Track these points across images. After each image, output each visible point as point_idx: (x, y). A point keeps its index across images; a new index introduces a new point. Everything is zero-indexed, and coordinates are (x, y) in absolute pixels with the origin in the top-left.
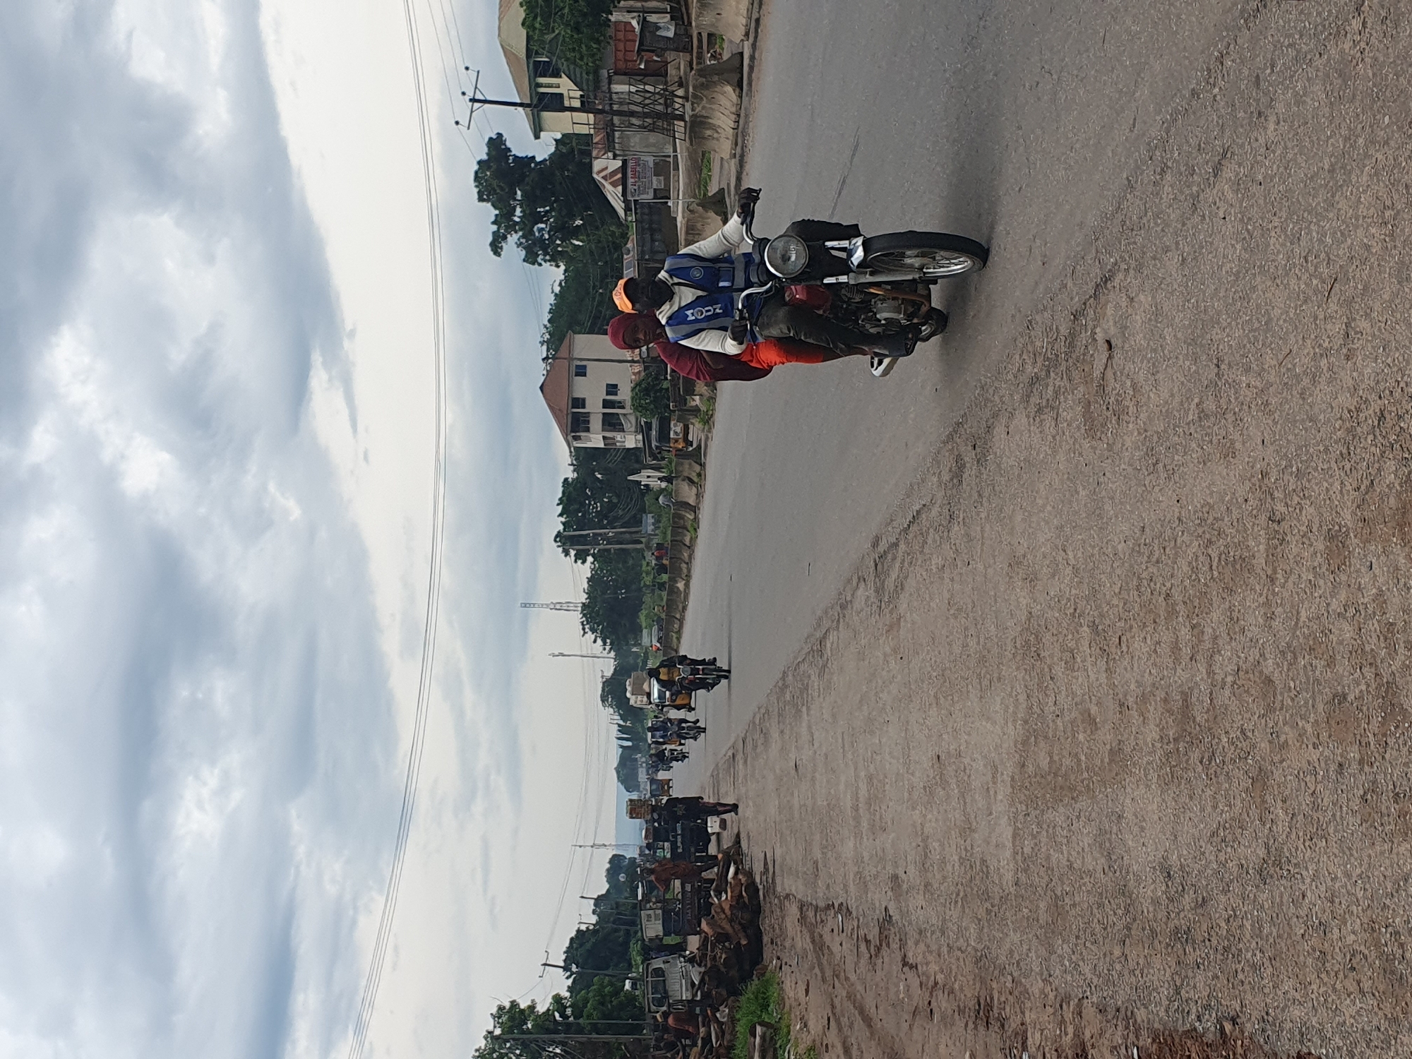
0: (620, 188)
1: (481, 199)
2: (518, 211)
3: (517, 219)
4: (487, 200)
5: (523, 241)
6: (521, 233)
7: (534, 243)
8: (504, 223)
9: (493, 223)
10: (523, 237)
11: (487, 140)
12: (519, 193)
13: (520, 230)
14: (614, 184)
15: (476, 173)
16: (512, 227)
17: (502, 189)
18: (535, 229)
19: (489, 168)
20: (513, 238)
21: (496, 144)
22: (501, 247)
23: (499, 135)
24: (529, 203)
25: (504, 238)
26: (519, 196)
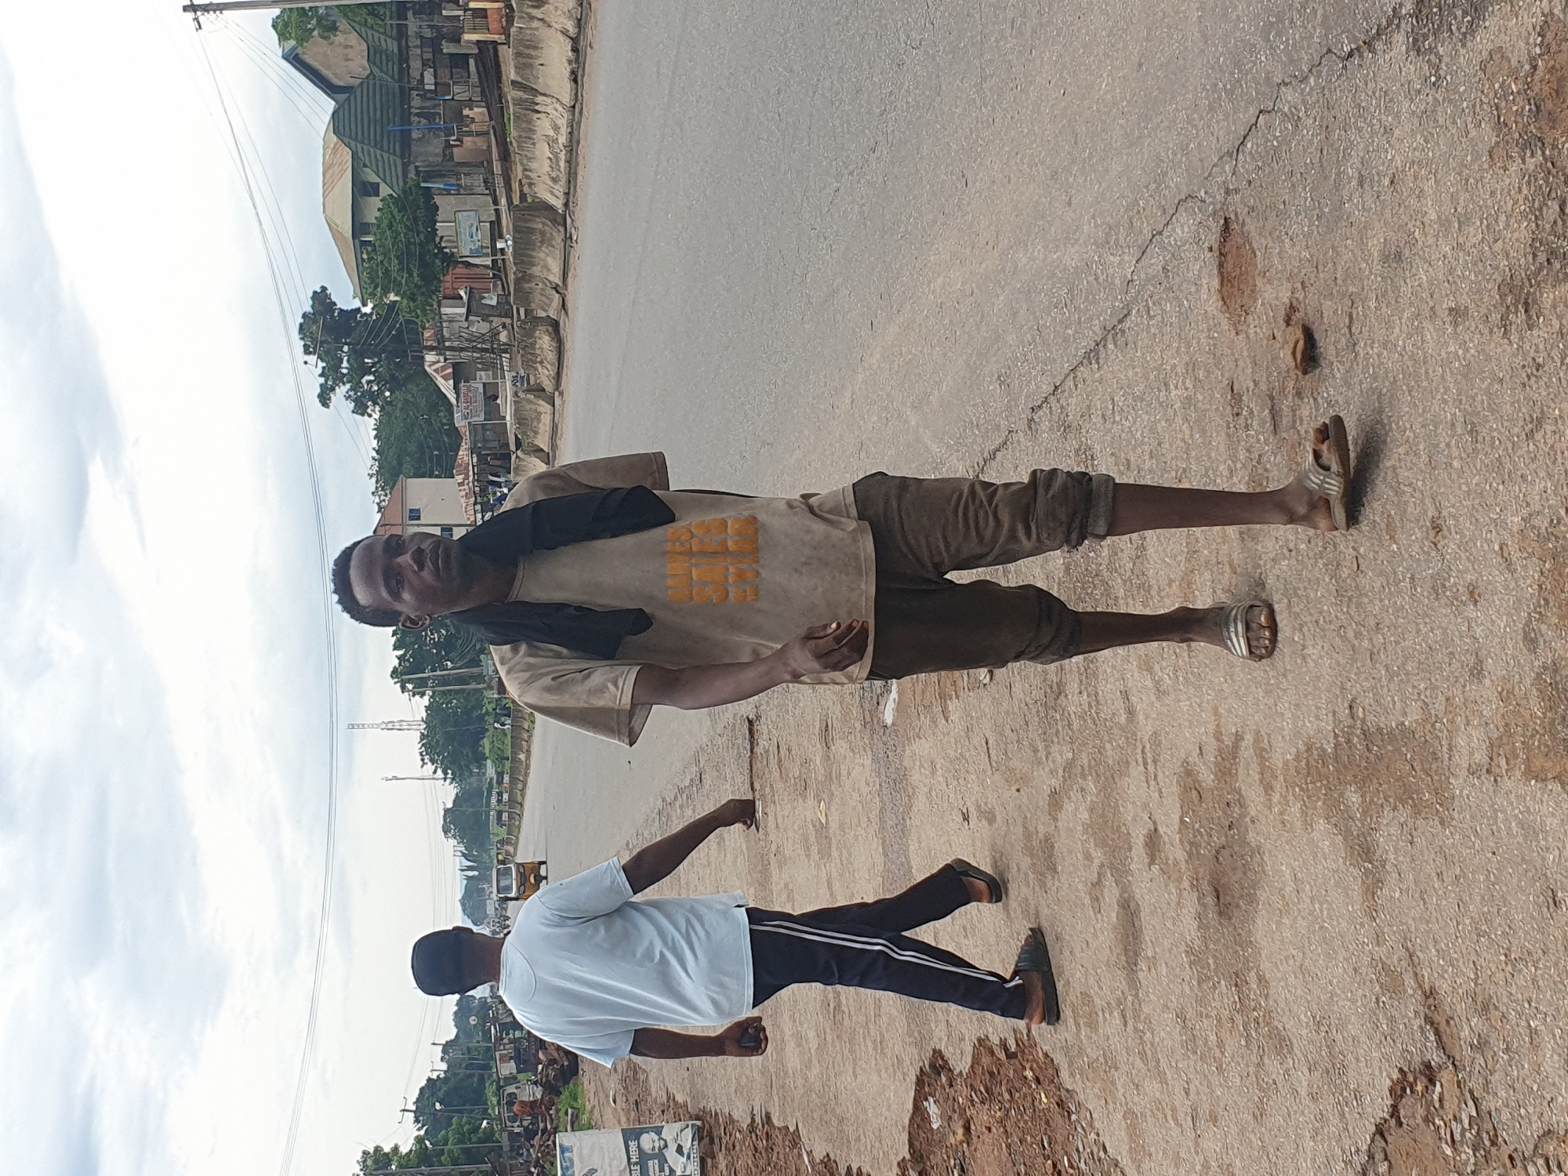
0: (451, 382)
1: (307, 351)
2: (345, 364)
3: (345, 371)
4: (313, 353)
5: (352, 393)
6: (348, 386)
7: (363, 395)
8: (332, 376)
9: (321, 375)
10: (351, 389)
11: (311, 294)
12: (344, 344)
13: (348, 382)
14: (445, 378)
15: (301, 325)
16: (340, 379)
17: (327, 343)
18: (364, 381)
19: (315, 322)
20: (342, 390)
21: (321, 298)
22: (330, 399)
23: (324, 289)
24: (357, 355)
25: (333, 389)
26: (344, 349)
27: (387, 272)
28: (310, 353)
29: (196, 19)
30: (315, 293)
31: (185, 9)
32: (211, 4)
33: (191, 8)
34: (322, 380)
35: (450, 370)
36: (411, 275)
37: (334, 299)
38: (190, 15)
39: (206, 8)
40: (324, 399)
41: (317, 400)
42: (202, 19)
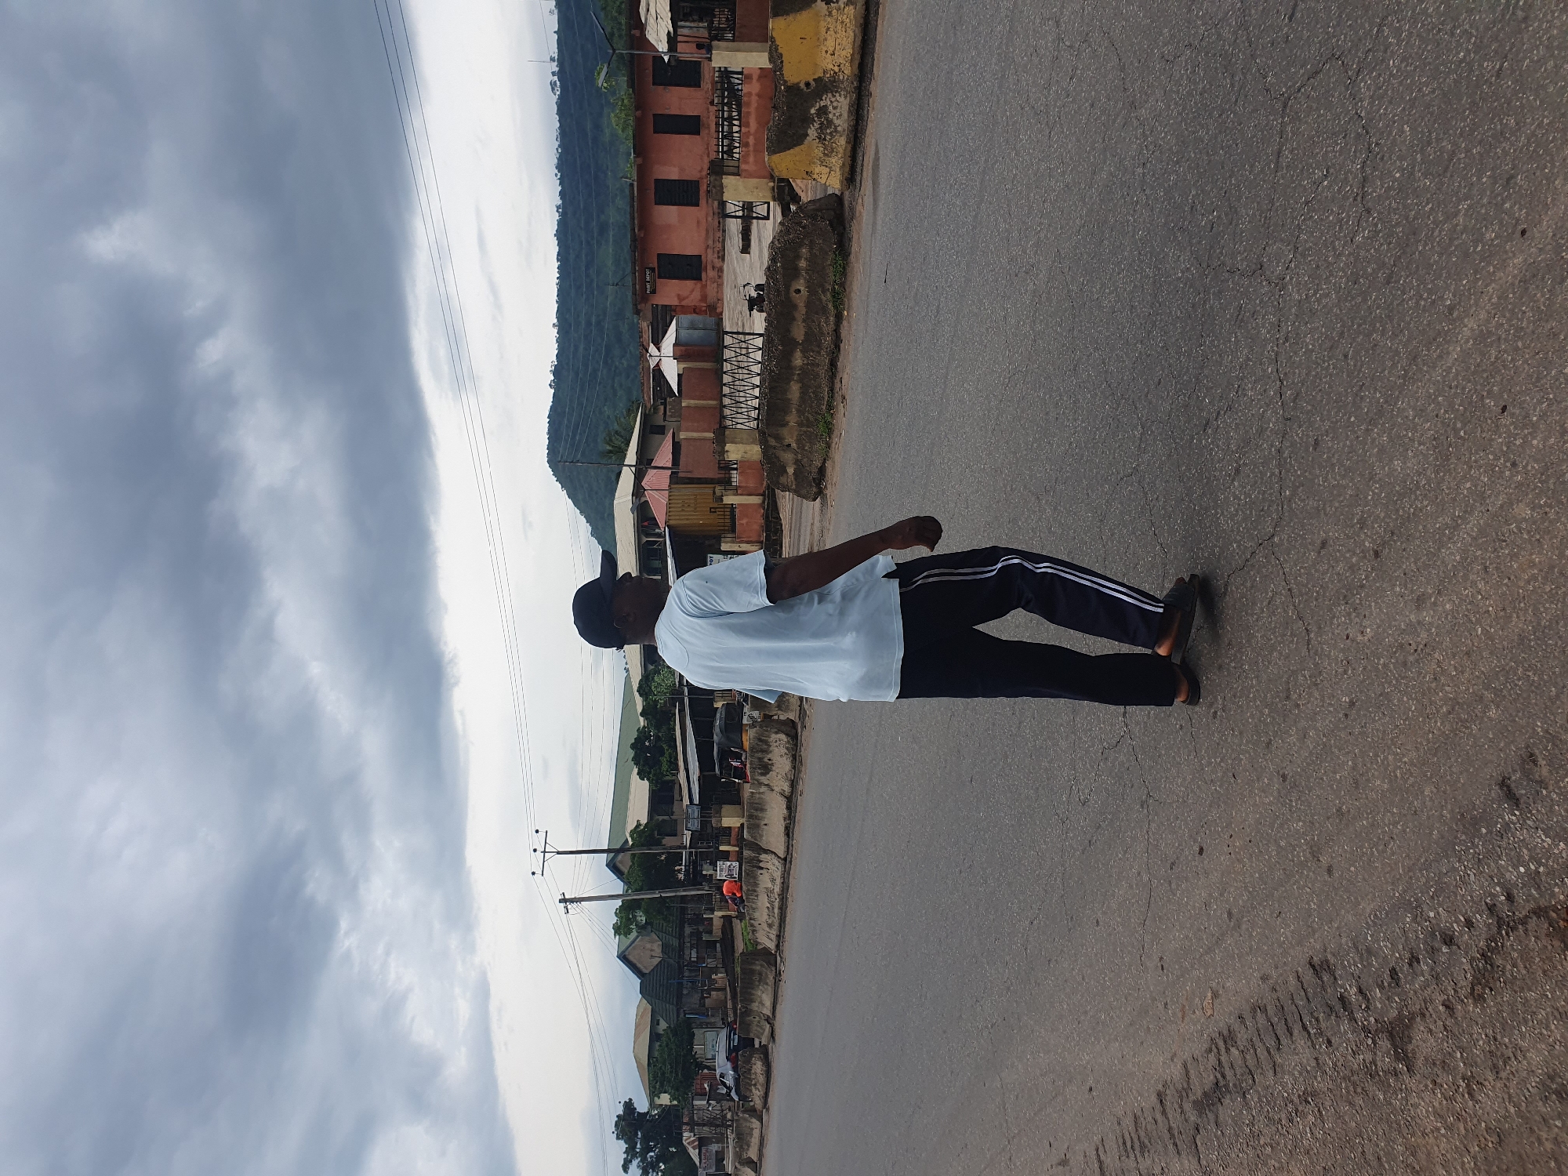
0: (697, 1150)
1: (618, 1138)
2: (638, 1146)
3: (638, 1150)
4: (622, 1138)
5: (641, 1164)
6: (639, 1159)
7: (647, 1166)
8: (631, 1152)
9: (624, 1153)
10: (641, 1161)
11: (623, 1103)
12: (639, 1133)
13: (639, 1157)
14: (694, 1148)
15: (616, 1122)
16: (634, 1156)
17: (631, 1132)
18: (648, 1156)
19: (624, 1120)
20: (635, 1162)
21: (629, 1106)
22: (628, 1168)
23: (630, 1100)
24: (646, 1140)
25: (631, 1161)
26: (640, 1136)
27: (663, 1074)
29: (566, 908)
30: (625, 1102)
31: (560, 901)
32: (575, 898)
33: (564, 900)
34: (625, 1156)
35: (697, 1143)
36: (677, 1075)
37: (635, 1105)
38: (562, 905)
39: (572, 901)
40: (625, 1168)
41: (621, 1169)
42: (569, 907)
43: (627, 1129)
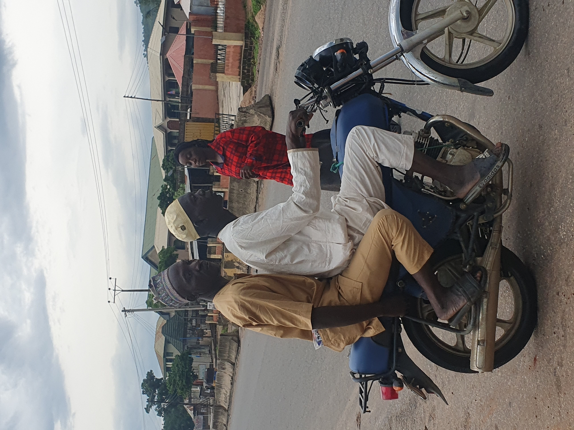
0: (193, 412)
2: (156, 398)
3: (156, 400)
5: (157, 408)
6: (156, 406)
7: (161, 409)
8: (151, 402)
9: (147, 402)
10: (157, 407)
11: (147, 373)
12: (157, 390)
13: (157, 404)
14: (191, 410)
15: (143, 383)
16: (153, 404)
17: (151, 390)
18: (161, 404)
19: (147, 383)
20: (154, 407)
21: (150, 375)
22: (149, 410)
23: (151, 371)
24: (160, 395)
25: (151, 407)
26: (157, 392)
28: (144, 394)
29: (126, 314)
30: (149, 372)
31: (122, 311)
32: (131, 310)
33: (124, 311)
34: (147, 403)
37: (154, 374)
38: (123, 313)
39: (129, 311)
40: (147, 410)
41: (145, 410)
42: (127, 314)
43: (149, 389)
